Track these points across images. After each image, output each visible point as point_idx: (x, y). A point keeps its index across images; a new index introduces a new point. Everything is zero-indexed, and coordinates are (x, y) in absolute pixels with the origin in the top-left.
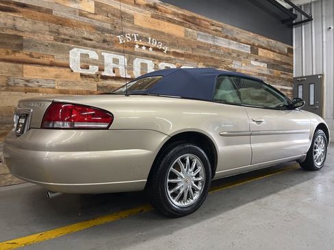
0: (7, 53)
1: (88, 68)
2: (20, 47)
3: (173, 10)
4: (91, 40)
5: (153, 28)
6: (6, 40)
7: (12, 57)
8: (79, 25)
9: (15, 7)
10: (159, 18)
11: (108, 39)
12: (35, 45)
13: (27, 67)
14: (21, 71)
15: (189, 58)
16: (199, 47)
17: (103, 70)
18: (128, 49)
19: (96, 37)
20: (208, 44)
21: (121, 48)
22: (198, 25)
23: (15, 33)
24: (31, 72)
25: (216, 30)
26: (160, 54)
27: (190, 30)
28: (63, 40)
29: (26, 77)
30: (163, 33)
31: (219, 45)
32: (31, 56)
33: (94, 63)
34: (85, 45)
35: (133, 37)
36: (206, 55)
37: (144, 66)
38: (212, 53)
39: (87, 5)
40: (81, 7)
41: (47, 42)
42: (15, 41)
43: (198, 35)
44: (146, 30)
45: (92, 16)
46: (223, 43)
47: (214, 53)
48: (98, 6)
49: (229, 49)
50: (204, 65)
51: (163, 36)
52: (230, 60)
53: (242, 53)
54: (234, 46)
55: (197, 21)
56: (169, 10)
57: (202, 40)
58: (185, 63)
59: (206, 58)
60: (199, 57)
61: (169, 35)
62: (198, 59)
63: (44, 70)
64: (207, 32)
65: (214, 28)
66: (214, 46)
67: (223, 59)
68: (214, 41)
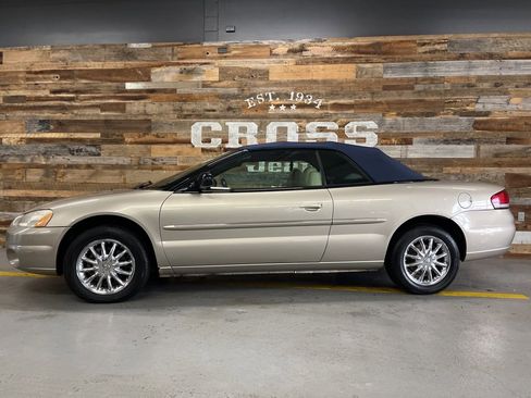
0: (140, 136)
1: (209, 141)
2: (149, 129)
3: (335, 44)
4: (214, 111)
6: (138, 125)
7: (143, 139)
8: (202, 98)
9: (146, 94)
10: (307, 63)
11: (233, 106)
12: (161, 125)
13: (155, 147)
14: (149, 151)
15: (366, 108)
16: (386, 88)
17: (227, 142)
18: (261, 113)
19: (219, 106)
20: (409, 80)
21: (253, 113)
22: (385, 53)
23: (146, 117)
24: (158, 151)
25: (433, 52)
26: (309, 112)
27: (368, 65)
28: (186, 117)
29: (153, 156)
30: (315, 82)
31: (439, 74)
32: (158, 136)
33: (217, 135)
34: (208, 117)
35: (267, 97)
36: (403, 98)
37: (282, 131)
38: (419, 92)
39: (211, 74)
40: (204, 78)
41: (170, 121)
42: (145, 125)
43: (386, 69)
44: (286, 84)
45: (216, 84)
46: (451, 70)
47: (426, 92)
48: (224, 72)
49: (468, 78)
50: (398, 114)
51: (314, 86)
52: (472, 98)
53: (511, 78)
54: (484, 69)
55: (384, 48)
56: (326, 47)
57: (394, 76)
58: (356, 117)
59: (403, 103)
60: (388, 103)
61: (325, 83)
62: (386, 107)
63: (168, 149)
64: (407, 60)
65: (427, 48)
66: (424, 79)
67: (450, 98)
68: (426, 71)
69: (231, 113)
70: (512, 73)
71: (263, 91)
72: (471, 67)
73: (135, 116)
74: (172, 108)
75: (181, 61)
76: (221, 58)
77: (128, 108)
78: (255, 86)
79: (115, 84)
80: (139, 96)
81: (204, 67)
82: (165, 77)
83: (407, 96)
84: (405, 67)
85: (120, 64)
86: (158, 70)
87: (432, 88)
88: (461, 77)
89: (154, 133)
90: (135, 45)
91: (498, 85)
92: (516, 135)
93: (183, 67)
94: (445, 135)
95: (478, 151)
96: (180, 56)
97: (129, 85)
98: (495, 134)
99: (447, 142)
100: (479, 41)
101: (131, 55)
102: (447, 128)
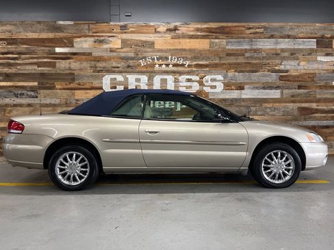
0: (66, 85)
2: (73, 80)
3: (196, 26)
4: (118, 67)
5: (172, 48)
6: (65, 77)
7: (69, 86)
8: (110, 59)
9: (71, 56)
10: (179, 38)
11: (131, 64)
12: (82, 77)
13: (77, 92)
14: (74, 94)
15: (216, 67)
16: (229, 55)
18: (149, 69)
19: (122, 64)
20: (242, 50)
21: (145, 69)
22: (227, 33)
23: (70, 71)
24: (79, 95)
25: (256, 33)
26: (180, 69)
27: (217, 40)
28: (99, 71)
29: (76, 98)
30: (185, 50)
31: (259, 47)
32: (79, 84)
34: (114, 72)
38: (248, 57)
39: (116, 43)
40: (111, 46)
41: (88, 74)
42: (70, 77)
43: (227, 43)
44: (166, 51)
45: (119, 50)
46: (266, 45)
47: (251, 57)
48: (124, 42)
49: (276, 49)
50: (235, 71)
51: (184, 53)
52: (278, 61)
53: (301, 50)
54: (285, 44)
55: (227, 30)
56: (191, 28)
57: (233, 47)
58: (210, 73)
59: (238, 64)
60: (229, 64)
61: (190, 50)
62: (228, 66)
63: (87, 93)
64: (240, 38)
65: (252, 31)
66: (250, 50)
67: (265, 61)
68: (251, 45)
69: (130, 69)
70: (301, 47)
71: (150, 55)
72: (277, 43)
73: (63, 71)
74: (89, 65)
75: (95, 34)
76: (122, 33)
77: (57, 65)
78: (145, 52)
79: (48, 49)
80: (65, 57)
81: (111, 39)
82: (84, 44)
83: (241, 60)
84: (239, 42)
85: (51, 35)
86: (79, 39)
87: (256, 55)
88: (272, 49)
89: (77, 82)
90: (61, 23)
91: (293, 54)
92: (303, 84)
93: (96, 38)
94: (263, 83)
95: (282, 93)
96: (94, 30)
97: (58, 50)
98: (292, 83)
99: (264, 88)
100: (282, 27)
101: (59, 29)
102: (264, 80)
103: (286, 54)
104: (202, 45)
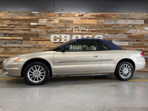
0: (35, 39)
1: (56, 40)
2: (38, 36)
3: (91, 14)
4: (57, 31)
5: (81, 23)
6: (35, 35)
7: (36, 39)
8: (54, 28)
9: (37, 26)
10: (84, 19)
11: (63, 30)
12: (42, 35)
14: (38, 43)
15: (100, 32)
16: (105, 26)
17: (61, 40)
18: (71, 32)
19: (59, 30)
20: (111, 24)
21: (69, 32)
22: (104, 17)
23: (37, 33)
24: (40, 43)
25: (118, 17)
26: (84, 32)
27: (100, 20)
28: (49, 33)
30: (86, 24)
31: (119, 23)
32: (40, 39)
34: (55, 33)
35: (72, 28)
38: (114, 28)
39: (57, 21)
40: (54, 22)
41: (44, 34)
42: (37, 35)
43: (105, 21)
44: (78, 25)
45: (58, 24)
46: (122, 22)
47: (115, 27)
48: (60, 21)
49: (126, 24)
50: (108, 34)
51: (86, 25)
52: (127, 29)
53: (137, 25)
54: (130, 22)
55: (104, 16)
56: (89, 15)
57: (107, 23)
58: (97, 34)
59: (110, 30)
60: (106, 30)
61: (89, 24)
62: (105, 31)
63: (43, 42)
64: (110, 19)
65: (115, 16)
66: (115, 24)
67: (122, 29)
68: (115, 22)
69: (62, 32)
70: (137, 23)
71: (71, 26)
72: (127, 22)
73: (34, 33)
74: (45, 30)
75: (48, 17)
76: (59, 17)
77: (31, 30)
78: (69, 25)
79: (27, 23)
80: (35, 27)
81: (54, 19)
82: (43, 21)
83: (111, 29)
84: (110, 21)
85: (29, 18)
86: (41, 19)
87: (117, 27)
88: (124, 24)
89: (39, 37)
90: (34, 12)
91: (134, 26)
92: (139, 39)
93: (48, 19)
94: (121, 39)
95: (129, 43)
96: (47, 16)
97: (32, 24)
98: (134, 39)
99: (121, 41)
100: (129, 15)
101: (33, 15)
102: (121, 37)
103: (131, 26)
104: (94, 22)
